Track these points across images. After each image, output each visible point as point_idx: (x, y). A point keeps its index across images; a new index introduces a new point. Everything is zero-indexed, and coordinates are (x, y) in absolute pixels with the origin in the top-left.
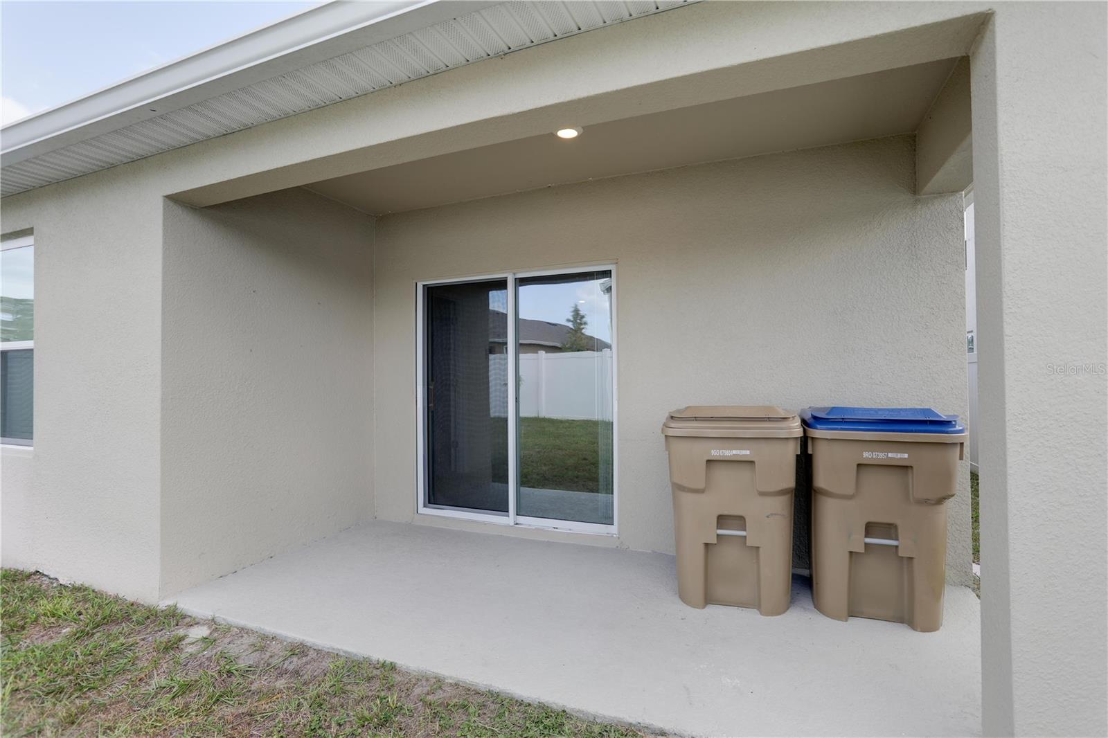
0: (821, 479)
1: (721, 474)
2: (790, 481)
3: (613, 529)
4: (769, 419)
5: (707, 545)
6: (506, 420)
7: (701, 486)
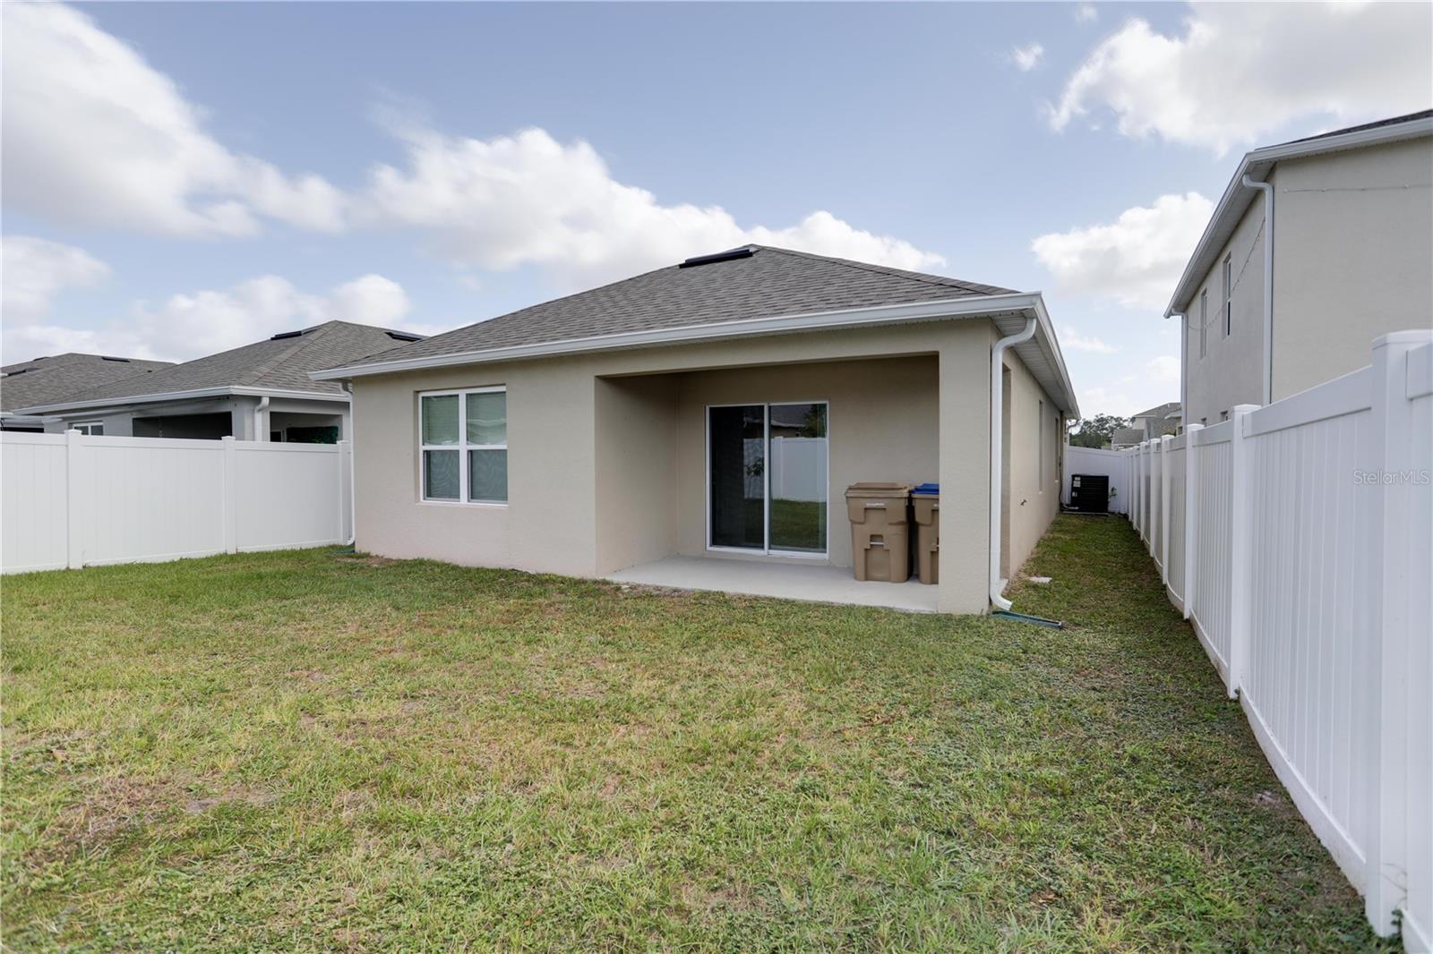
0: (918, 519)
1: (872, 515)
2: (903, 517)
3: (826, 556)
4: (893, 489)
5: (866, 550)
6: (762, 501)
7: (862, 520)
